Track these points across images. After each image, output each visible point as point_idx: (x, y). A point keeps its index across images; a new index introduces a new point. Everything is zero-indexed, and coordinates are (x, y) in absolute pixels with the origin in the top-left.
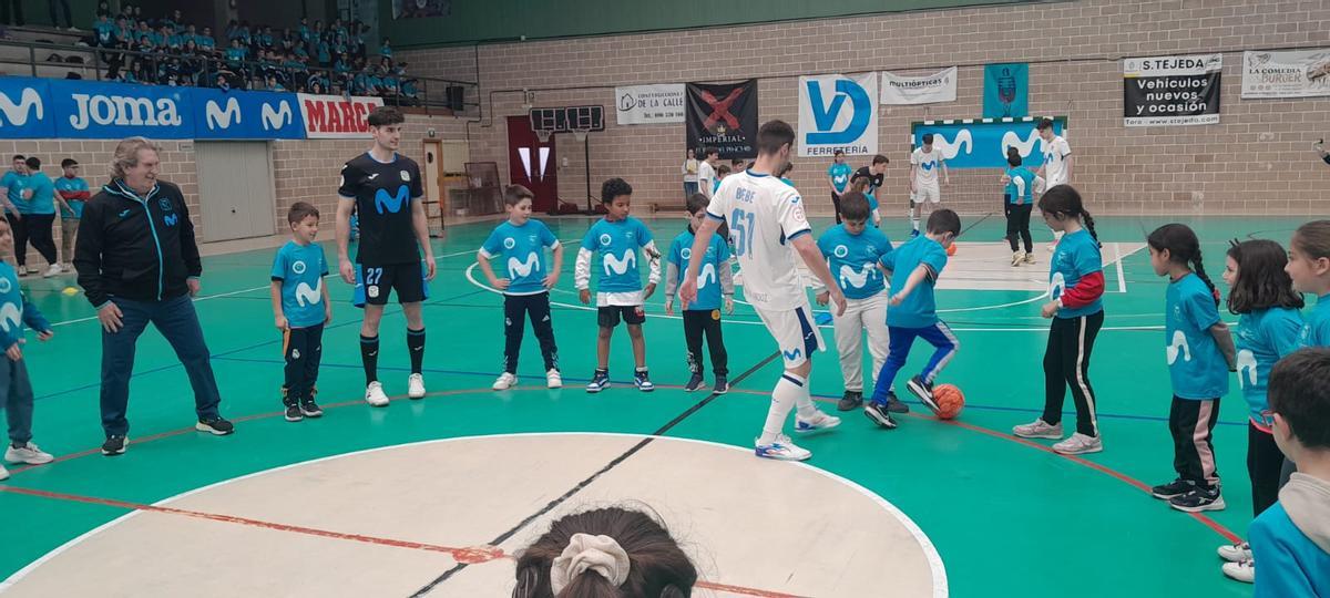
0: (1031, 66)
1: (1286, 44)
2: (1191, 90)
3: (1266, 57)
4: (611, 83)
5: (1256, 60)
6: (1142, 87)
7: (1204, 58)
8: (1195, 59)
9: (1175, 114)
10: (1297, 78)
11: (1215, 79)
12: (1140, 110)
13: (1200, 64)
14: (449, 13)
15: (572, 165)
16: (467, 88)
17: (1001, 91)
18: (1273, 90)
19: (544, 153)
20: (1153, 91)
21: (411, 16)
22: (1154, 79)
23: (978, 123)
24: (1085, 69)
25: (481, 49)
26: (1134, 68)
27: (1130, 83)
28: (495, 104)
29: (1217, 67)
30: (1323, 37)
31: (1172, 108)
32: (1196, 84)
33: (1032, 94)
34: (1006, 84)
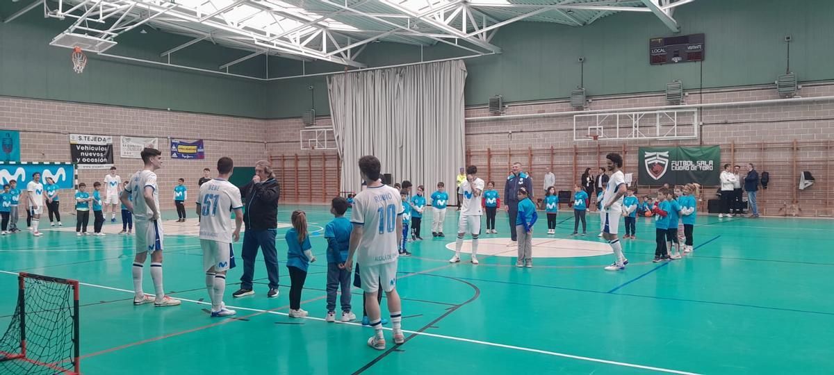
0: (21, 133)
1: (135, 134)
2: (100, 152)
3: (129, 139)
5: (125, 140)
6: (78, 149)
7: (106, 137)
8: (103, 137)
9: (95, 163)
11: (110, 147)
12: (78, 160)
13: (104, 140)
17: (4, 145)
18: (132, 154)
20: (84, 151)
22: (84, 145)
23: (30, 164)
24: (49, 137)
26: (75, 139)
27: (73, 146)
29: (110, 142)
30: (148, 132)
31: (92, 160)
32: (102, 149)
33: (21, 149)
34: (7, 142)
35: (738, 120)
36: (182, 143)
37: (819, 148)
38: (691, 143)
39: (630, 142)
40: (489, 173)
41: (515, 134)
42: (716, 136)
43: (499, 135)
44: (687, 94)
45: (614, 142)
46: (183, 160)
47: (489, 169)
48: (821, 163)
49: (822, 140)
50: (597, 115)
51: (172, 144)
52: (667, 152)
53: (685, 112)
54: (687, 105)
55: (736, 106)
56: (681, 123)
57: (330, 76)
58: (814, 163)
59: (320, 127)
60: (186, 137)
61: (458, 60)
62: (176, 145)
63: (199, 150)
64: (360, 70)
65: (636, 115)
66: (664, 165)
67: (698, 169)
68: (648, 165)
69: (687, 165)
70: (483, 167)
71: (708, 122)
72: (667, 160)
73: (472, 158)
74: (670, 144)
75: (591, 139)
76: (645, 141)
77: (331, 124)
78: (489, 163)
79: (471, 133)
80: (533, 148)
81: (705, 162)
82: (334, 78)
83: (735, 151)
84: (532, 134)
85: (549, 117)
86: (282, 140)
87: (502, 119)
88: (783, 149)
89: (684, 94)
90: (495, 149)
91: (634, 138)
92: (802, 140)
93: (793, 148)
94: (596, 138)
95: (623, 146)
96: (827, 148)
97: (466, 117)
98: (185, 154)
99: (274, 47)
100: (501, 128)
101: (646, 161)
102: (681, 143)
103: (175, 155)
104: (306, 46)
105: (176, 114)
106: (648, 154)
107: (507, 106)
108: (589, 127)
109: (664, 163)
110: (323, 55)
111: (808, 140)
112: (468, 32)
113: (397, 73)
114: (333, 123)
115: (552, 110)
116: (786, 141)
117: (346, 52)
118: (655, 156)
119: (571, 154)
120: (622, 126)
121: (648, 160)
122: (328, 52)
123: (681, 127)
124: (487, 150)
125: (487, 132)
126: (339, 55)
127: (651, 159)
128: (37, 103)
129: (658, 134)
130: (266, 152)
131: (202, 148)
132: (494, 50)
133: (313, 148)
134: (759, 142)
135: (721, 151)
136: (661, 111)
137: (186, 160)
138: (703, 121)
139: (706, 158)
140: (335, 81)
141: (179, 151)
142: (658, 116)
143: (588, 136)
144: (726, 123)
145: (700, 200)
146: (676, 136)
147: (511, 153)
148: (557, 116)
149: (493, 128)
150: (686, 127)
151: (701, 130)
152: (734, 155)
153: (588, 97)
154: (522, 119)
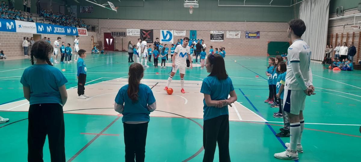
0: (197, 31)
1: (232, 30)
2: (220, 36)
3: (229, 32)
4: (126, 28)
5: (228, 32)
6: (213, 35)
7: (222, 32)
8: (220, 32)
9: (218, 40)
10: (234, 35)
11: (223, 35)
12: (213, 39)
13: (221, 32)
14: (93, 12)
15: (117, 42)
16: (96, 27)
17: (192, 34)
18: (231, 37)
19: (111, 40)
20: (215, 36)
21: (84, 12)
22: (215, 34)
24: (205, 32)
25: (100, 20)
26: (212, 32)
27: (211, 35)
28: (102, 30)
29: (223, 33)
30: (237, 29)
31: (217, 39)
32: (220, 35)
33: (197, 36)
34: (193, 33)
36: (250, 33)
46: (250, 39)
51: (246, 33)
60: (252, 30)
62: (248, 34)
63: (258, 35)
98: (252, 37)
103: (247, 37)
105: (249, 23)
128: (202, 22)
131: (259, 34)
137: (252, 39)
141: (249, 35)
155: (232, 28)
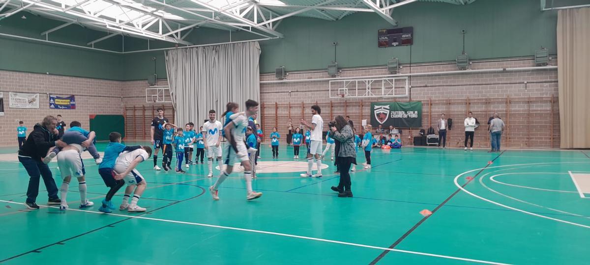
1: (21, 91)
3: (16, 94)
5: (13, 96)
10: (26, 102)
11: (1, 100)
18: (18, 105)
29: (1, 96)
30: (31, 90)
35: (434, 84)
36: (58, 98)
37: (482, 103)
38: (404, 100)
39: (365, 99)
40: (277, 120)
41: (293, 93)
42: (420, 95)
43: (283, 94)
44: (401, 67)
45: (355, 99)
46: (58, 110)
47: (277, 117)
48: (484, 113)
49: (484, 98)
50: (344, 81)
51: (50, 98)
52: (389, 106)
53: (400, 79)
54: (401, 75)
55: (432, 75)
56: (397, 86)
57: (167, 51)
58: (480, 113)
59: (160, 87)
60: (61, 93)
61: (254, 41)
62: (53, 99)
63: (71, 103)
64: (188, 47)
65: (369, 81)
66: (386, 114)
67: (408, 116)
68: (377, 114)
69: (400, 114)
70: (272, 115)
71: (415, 85)
72: (388, 111)
73: (265, 109)
74: (391, 100)
75: (340, 97)
76: (375, 99)
77: (168, 85)
78: (276, 113)
79: (265, 92)
80: (305, 102)
81: (412, 112)
82: (170, 52)
83: (431, 104)
84: (304, 93)
85: (314, 81)
86: (134, 96)
87: (284, 83)
88: (461, 103)
89: (399, 67)
90: (280, 103)
91: (367, 96)
92: (472, 98)
93: (467, 103)
94: (343, 96)
95: (360, 101)
96: (487, 103)
97: (260, 81)
98: (61, 105)
99: (122, 30)
100: (283, 89)
101: (375, 111)
102: (397, 100)
103: (52, 106)
104: (147, 29)
105: (53, 77)
106: (376, 107)
107: (287, 74)
108: (339, 89)
109: (386, 113)
110: (159, 36)
111: (476, 98)
112: (258, 23)
113: (213, 49)
114: (169, 84)
115: (318, 77)
116: (462, 98)
117: (177, 34)
118: (381, 108)
119: (329, 106)
120: (360, 88)
121: (376, 111)
122: (163, 34)
123: (397, 89)
124: (275, 103)
125: (275, 91)
126: (171, 36)
127: (379, 110)
129: (383, 94)
130: (122, 104)
131: (74, 101)
132: (278, 35)
133: (155, 102)
134: (447, 99)
135: (422, 105)
136: (385, 79)
137: (61, 110)
138: (412, 85)
139: (413, 109)
140: (170, 54)
141: (56, 103)
142: (383, 82)
143: (338, 95)
144: (426, 86)
145: (409, 137)
146: (394, 95)
147: (291, 106)
148: (320, 81)
149: (279, 89)
150: (401, 89)
151: (410, 91)
152: (431, 107)
153: (339, 69)
154: (297, 83)
155: (20, 86)
